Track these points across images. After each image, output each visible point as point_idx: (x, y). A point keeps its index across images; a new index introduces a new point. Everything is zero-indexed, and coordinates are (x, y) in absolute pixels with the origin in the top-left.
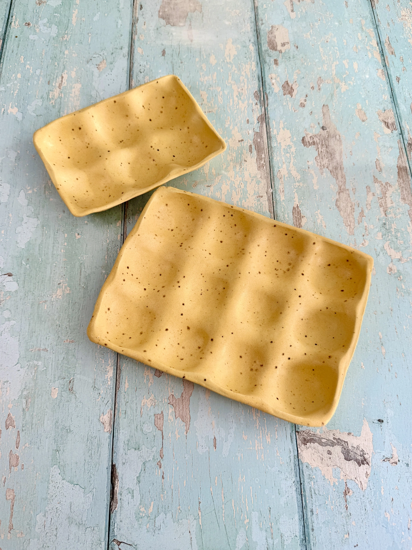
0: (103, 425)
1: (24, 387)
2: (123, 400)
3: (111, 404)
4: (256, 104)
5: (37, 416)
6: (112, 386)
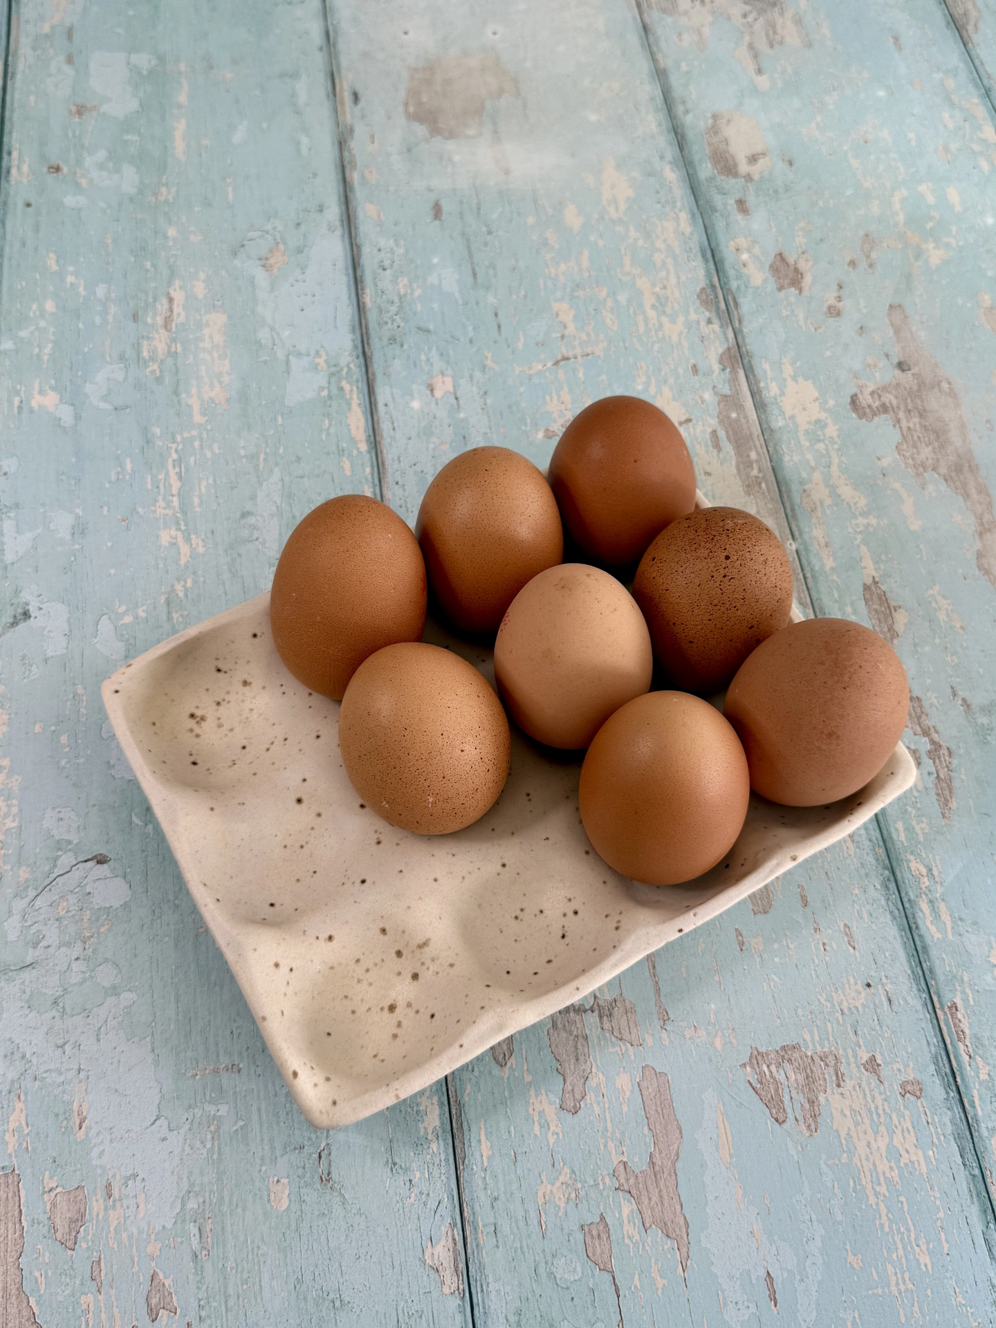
0: (437, 1275)
1: (185, 1185)
2: (481, 1194)
3: (448, 1211)
4: (709, 322)
5: (239, 1270)
6: (442, 1155)
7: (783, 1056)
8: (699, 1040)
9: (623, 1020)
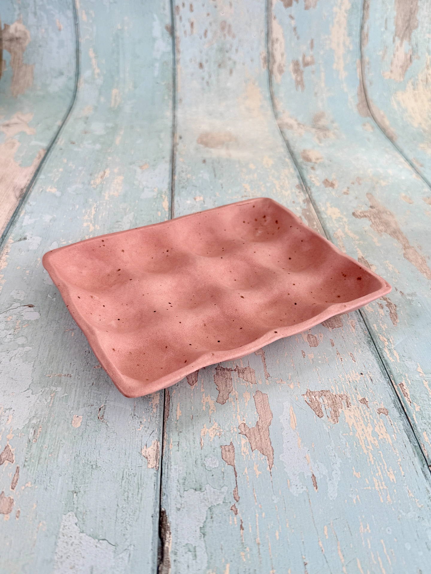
0: (146, 460)
1: (33, 414)
2: (174, 430)
3: (157, 435)
4: (300, 192)
5: (49, 449)
6: (158, 414)
7: (322, 394)
8: (283, 385)
9: (249, 375)
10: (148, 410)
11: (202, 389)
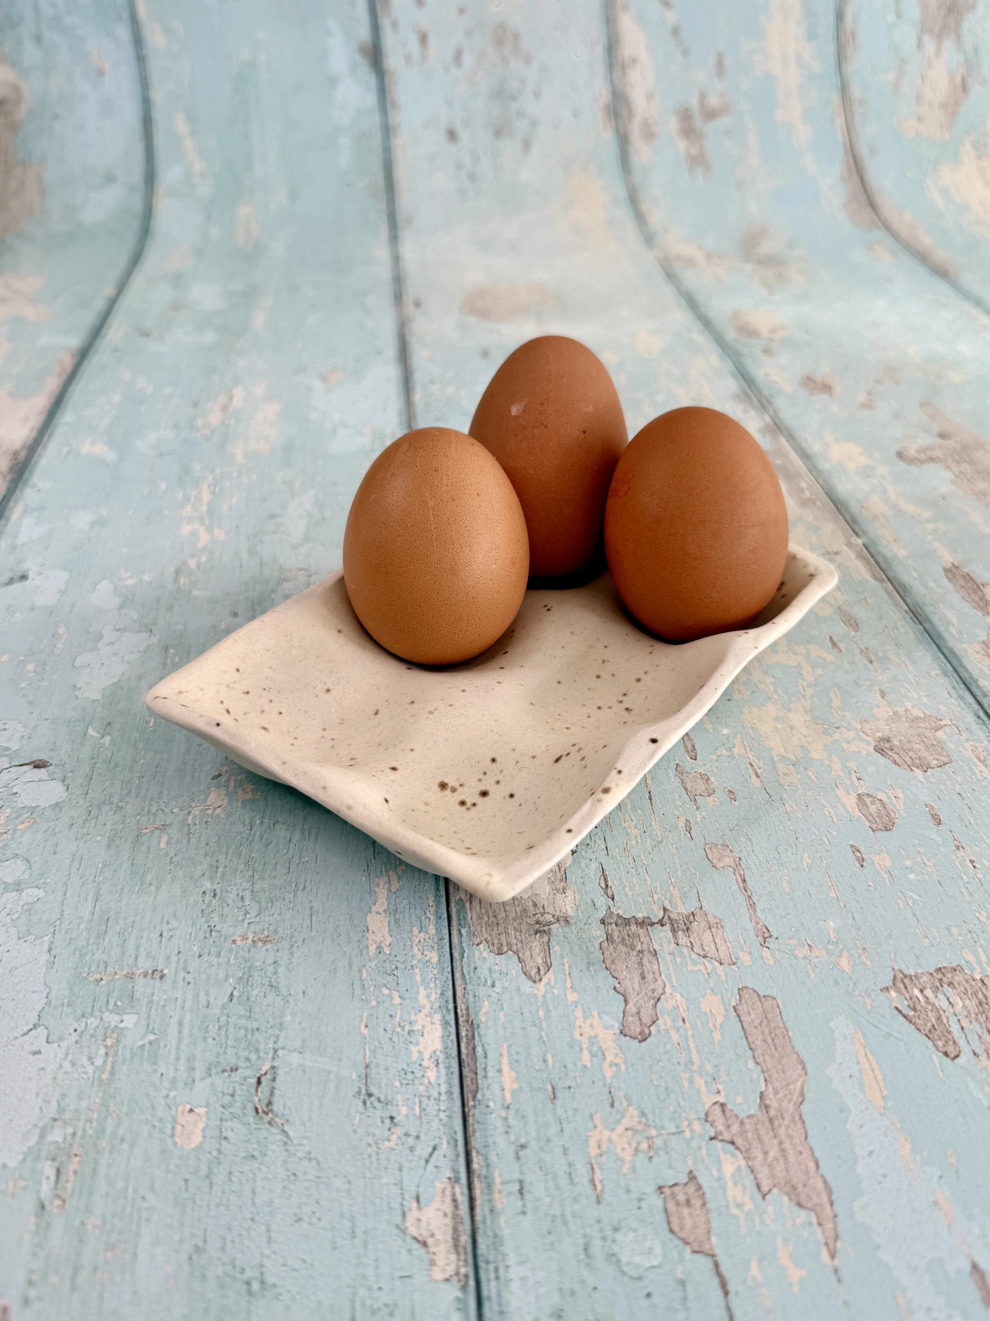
0: (423, 1251)
1: (51, 1112)
2: (501, 1140)
3: (447, 1160)
5: (105, 1230)
6: (442, 1086)
7: (941, 980)
8: (817, 960)
9: (705, 935)
10: (410, 1076)
11: (569, 993)
